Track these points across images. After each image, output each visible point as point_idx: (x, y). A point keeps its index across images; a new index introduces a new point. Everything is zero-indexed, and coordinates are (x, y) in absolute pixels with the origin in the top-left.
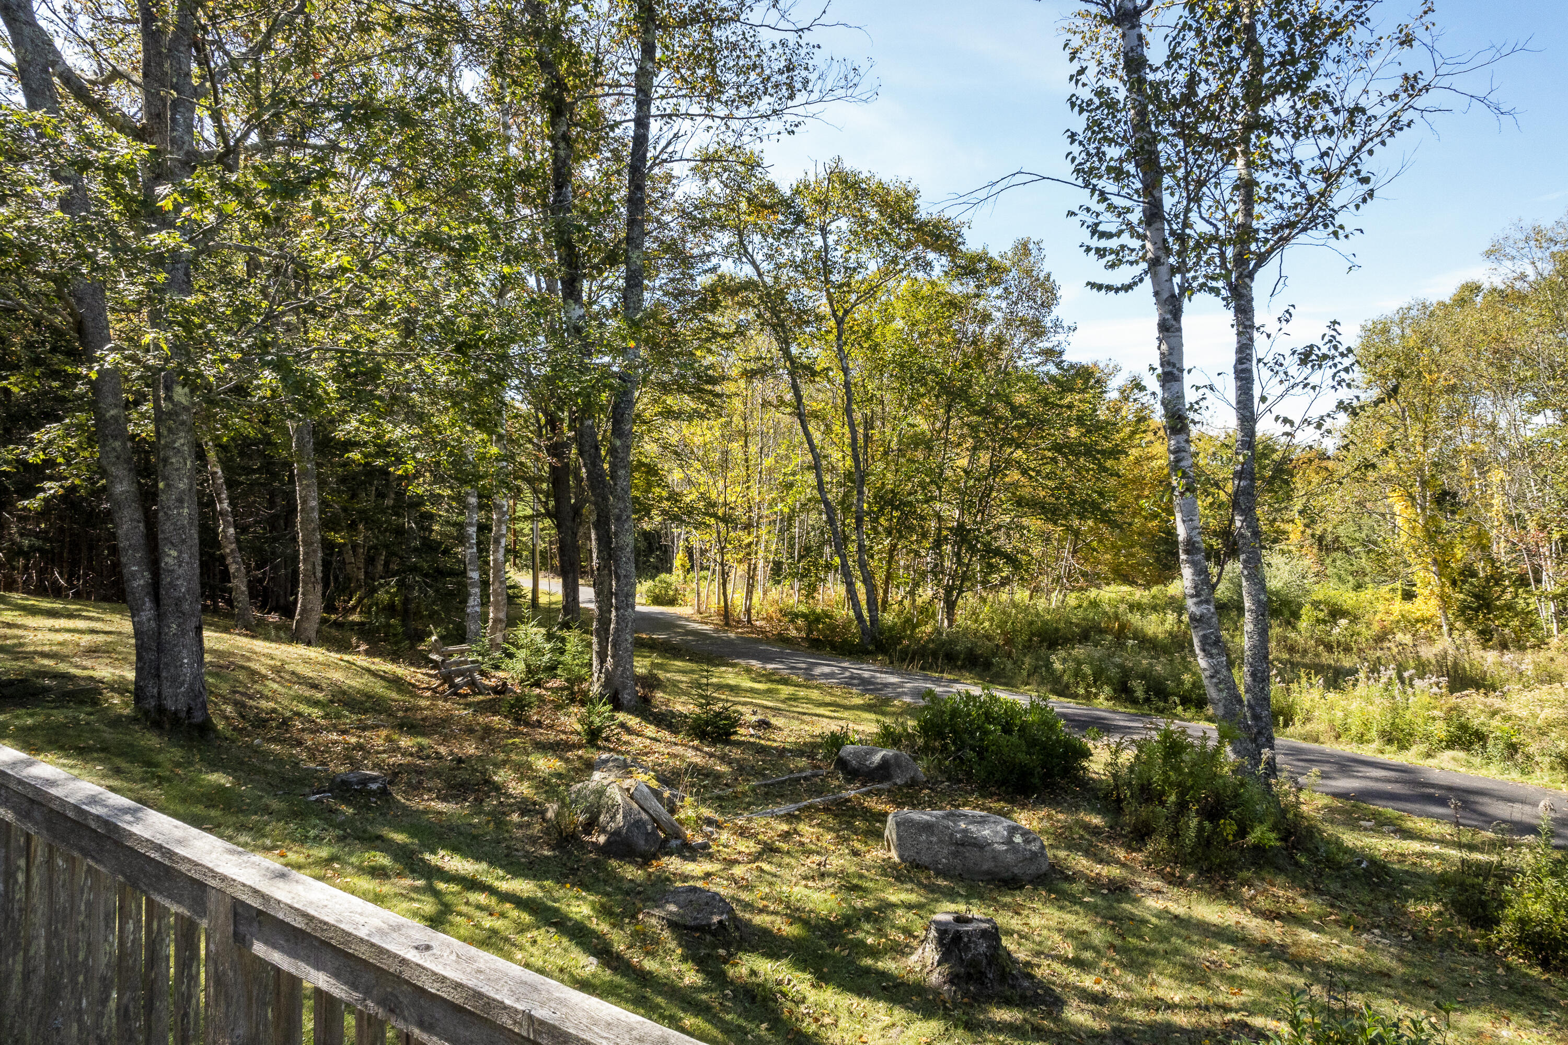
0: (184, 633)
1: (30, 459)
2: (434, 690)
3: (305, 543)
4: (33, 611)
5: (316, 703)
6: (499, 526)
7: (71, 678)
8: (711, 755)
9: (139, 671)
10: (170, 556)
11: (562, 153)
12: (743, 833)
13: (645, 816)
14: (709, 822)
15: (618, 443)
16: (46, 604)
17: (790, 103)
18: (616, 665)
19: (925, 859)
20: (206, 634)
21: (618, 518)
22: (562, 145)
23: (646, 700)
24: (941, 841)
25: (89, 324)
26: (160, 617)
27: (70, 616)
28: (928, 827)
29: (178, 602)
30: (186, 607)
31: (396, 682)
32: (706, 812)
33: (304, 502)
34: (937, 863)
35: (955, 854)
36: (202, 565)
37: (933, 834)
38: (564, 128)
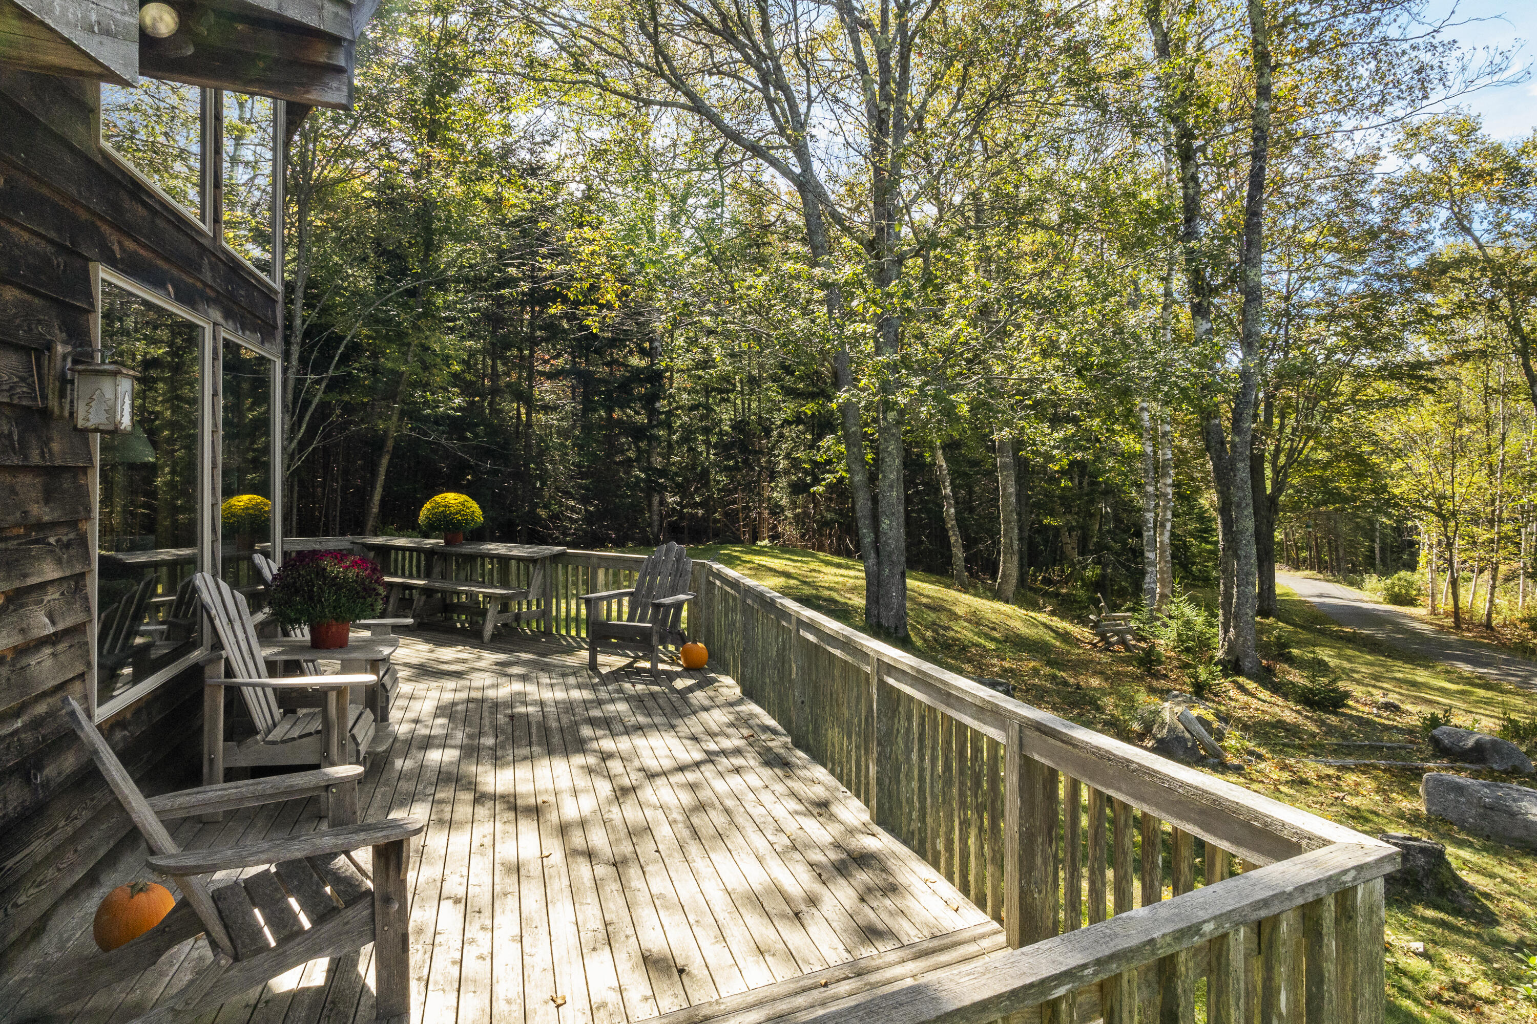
0: (893, 576)
1: (818, 458)
2: (1095, 645)
3: (1005, 522)
4: (828, 563)
5: (993, 639)
6: (1164, 512)
7: (835, 602)
8: (1307, 717)
9: (868, 598)
10: (885, 523)
11: (1191, 191)
12: (1284, 767)
13: (1187, 735)
14: (1251, 753)
15: (1237, 439)
16: (837, 560)
17: (1425, 102)
18: (1238, 636)
19: (1452, 816)
20: (908, 581)
21: (1239, 506)
22: (1191, 185)
23: (1269, 670)
24: (1468, 802)
25: (840, 373)
26: (879, 563)
27: (848, 567)
28: (1459, 789)
29: (890, 554)
30: (895, 558)
31: (1065, 637)
32: (1251, 745)
33: (1004, 489)
34: (1464, 821)
35: (1483, 817)
36: (908, 534)
37: (1462, 795)
38: (1193, 170)
